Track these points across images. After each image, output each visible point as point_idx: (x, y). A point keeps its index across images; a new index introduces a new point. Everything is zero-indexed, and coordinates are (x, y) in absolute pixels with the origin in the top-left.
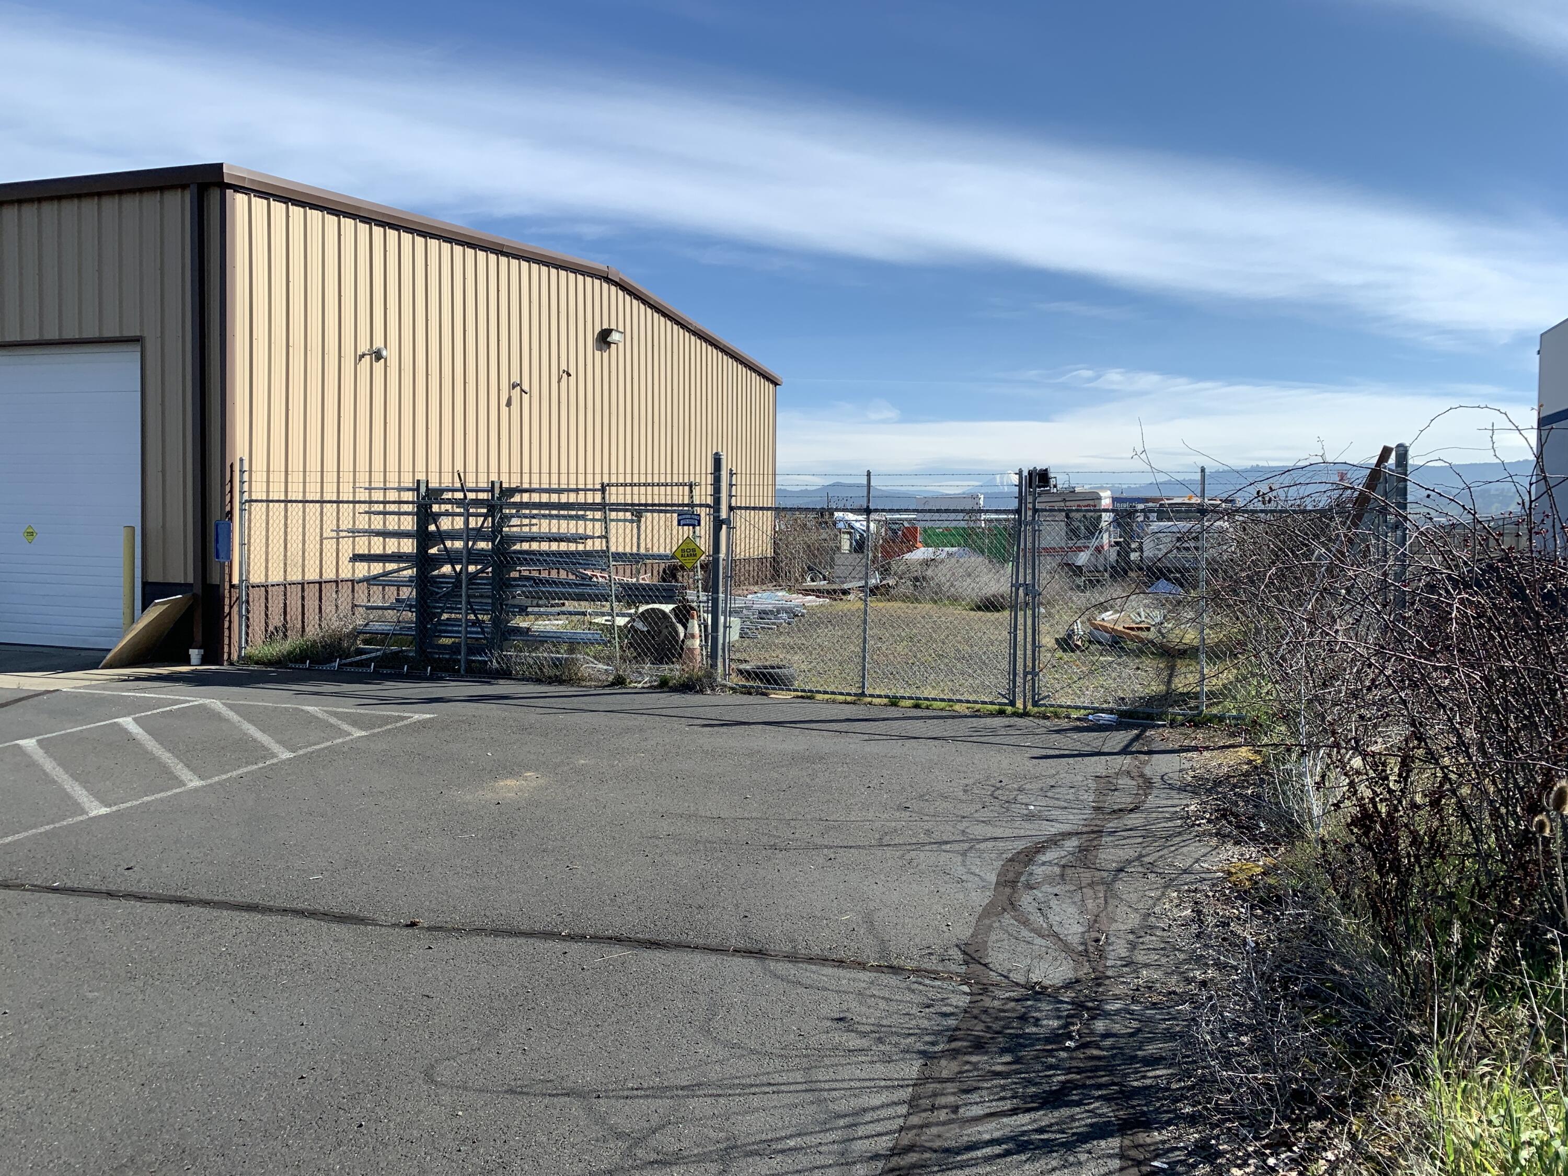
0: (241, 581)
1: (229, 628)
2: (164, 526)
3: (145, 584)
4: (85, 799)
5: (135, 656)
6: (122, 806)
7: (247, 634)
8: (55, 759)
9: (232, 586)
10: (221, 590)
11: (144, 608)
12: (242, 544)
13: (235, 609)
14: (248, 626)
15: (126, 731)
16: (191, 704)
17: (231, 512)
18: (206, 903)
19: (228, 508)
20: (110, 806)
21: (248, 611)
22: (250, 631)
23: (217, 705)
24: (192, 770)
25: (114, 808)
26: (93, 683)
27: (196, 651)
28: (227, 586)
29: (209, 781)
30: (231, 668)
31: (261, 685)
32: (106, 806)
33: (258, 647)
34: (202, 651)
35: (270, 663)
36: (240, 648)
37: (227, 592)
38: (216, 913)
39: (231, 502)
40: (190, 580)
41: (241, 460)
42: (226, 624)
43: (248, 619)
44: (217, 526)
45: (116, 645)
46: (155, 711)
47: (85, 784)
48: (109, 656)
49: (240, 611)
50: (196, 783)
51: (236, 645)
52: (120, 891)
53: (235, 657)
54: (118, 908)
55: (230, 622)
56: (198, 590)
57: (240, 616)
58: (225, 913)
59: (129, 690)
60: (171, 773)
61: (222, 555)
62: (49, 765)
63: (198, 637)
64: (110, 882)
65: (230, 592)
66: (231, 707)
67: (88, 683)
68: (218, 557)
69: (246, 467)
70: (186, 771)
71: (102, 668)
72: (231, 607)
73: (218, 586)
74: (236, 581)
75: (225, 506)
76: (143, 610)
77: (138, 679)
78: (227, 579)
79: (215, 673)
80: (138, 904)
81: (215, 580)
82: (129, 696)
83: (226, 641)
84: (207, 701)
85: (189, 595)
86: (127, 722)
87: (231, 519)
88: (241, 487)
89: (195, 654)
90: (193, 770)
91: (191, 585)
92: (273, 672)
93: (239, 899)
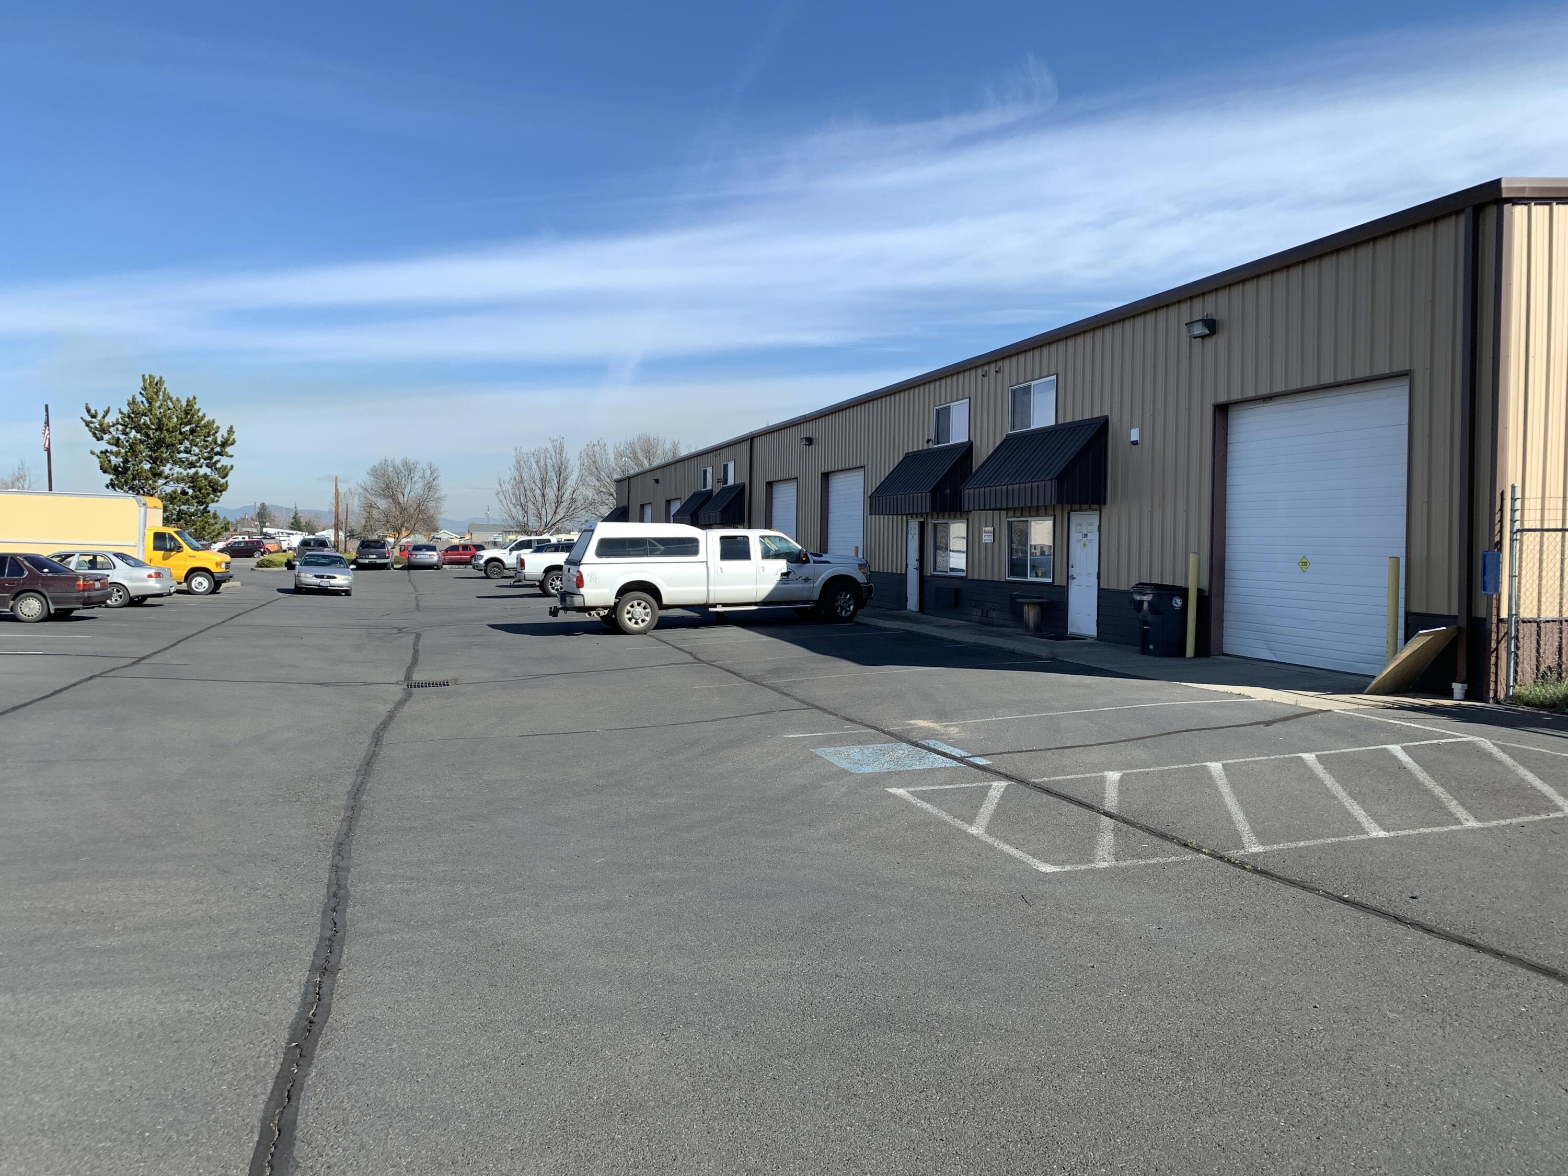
0: (1510, 615)
1: (1496, 664)
2: (1428, 557)
3: (1408, 614)
4: (1364, 820)
5: (1398, 685)
6: (1401, 833)
7: (1516, 672)
8: (1334, 776)
9: (1500, 621)
10: (1488, 622)
11: (1407, 639)
12: (1512, 576)
13: (1503, 645)
14: (1516, 664)
15: (1395, 758)
16: (1459, 740)
17: (1500, 542)
18: (1498, 954)
19: (1497, 539)
20: (1388, 831)
21: (1517, 648)
22: (1519, 669)
23: (1487, 744)
24: (1466, 809)
25: (1392, 834)
26: (1361, 707)
27: (1460, 685)
28: (1495, 620)
29: (1487, 825)
30: (1497, 706)
31: (1534, 729)
32: (1384, 830)
33: (1528, 687)
34: (1466, 686)
35: (1542, 706)
36: (1508, 687)
37: (1494, 626)
38: (1509, 967)
39: (1501, 531)
40: (1455, 612)
41: (1513, 487)
42: (1493, 660)
43: (1517, 655)
44: (1485, 557)
45: (1381, 673)
46: (1422, 743)
47: (1363, 804)
48: (1374, 682)
49: (1508, 647)
50: (1472, 823)
51: (1504, 683)
52: (1407, 918)
53: (1501, 695)
54: (1407, 935)
55: (1497, 657)
56: (1463, 622)
57: (1509, 653)
58: (1520, 970)
59: (1394, 718)
60: (1445, 808)
61: (1490, 586)
62: (1329, 780)
63: (1462, 671)
64: (1396, 907)
65: (1498, 626)
66: (1503, 749)
67: (1356, 707)
68: (1484, 589)
69: (1518, 494)
70: (1460, 808)
71: (1367, 694)
72: (1498, 642)
73: (1485, 619)
74: (1504, 615)
75: (1494, 536)
76: (1406, 642)
77: (1402, 708)
78: (1495, 612)
79: (1481, 710)
80: (1426, 936)
81: (1482, 613)
82: (1396, 724)
83: (1493, 678)
84: (1476, 739)
85: (1453, 627)
86: (1396, 749)
87: (1500, 550)
88: (1512, 516)
89: (1458, 688)
90: (1468, 808)
91: (1456, 617)
92: (1548, 716)
93: (1534, 959)
